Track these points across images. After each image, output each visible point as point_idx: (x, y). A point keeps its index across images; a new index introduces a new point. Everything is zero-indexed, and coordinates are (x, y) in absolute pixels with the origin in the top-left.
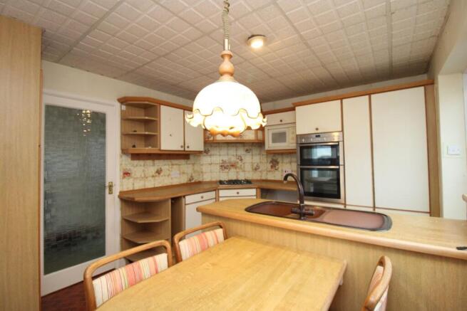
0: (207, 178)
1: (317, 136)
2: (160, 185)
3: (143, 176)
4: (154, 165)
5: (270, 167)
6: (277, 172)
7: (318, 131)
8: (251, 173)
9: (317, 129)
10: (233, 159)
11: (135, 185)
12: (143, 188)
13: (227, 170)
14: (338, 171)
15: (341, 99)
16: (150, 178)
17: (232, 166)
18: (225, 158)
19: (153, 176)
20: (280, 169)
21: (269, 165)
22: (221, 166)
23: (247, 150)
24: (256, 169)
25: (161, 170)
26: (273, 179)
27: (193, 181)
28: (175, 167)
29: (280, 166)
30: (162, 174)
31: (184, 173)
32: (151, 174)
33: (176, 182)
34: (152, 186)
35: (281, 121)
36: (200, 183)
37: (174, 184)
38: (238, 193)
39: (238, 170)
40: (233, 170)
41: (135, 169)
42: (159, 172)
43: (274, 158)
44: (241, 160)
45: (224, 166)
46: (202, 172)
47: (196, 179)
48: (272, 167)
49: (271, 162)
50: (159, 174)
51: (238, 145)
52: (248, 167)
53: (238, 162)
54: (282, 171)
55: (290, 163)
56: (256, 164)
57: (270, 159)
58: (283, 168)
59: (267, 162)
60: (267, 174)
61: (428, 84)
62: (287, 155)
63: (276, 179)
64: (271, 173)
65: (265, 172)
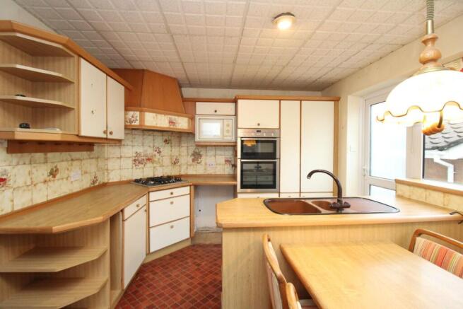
0: (114, 177)
1: (258, 131)
2: (56, 196)
3: (29, 183)
4: (46, 162)
5: (191, 161)
6: (199, 166)
7: (259, 127)
8: (170, 168)
9: (259, 125)
10: (150, 151)
11: (15, 202)
12: (30, 204)
13: (141, 166)
14: (274, 164)
15: (280, 100)
16: (41, 186)
17: (149, 159)
18: (140, 150)
19: (45, 182)
20: (203, 163)
21: (190, 159)
22: (135, 160)
23: (166, 141)
24: (175, 163)
25: (57, 170)
26: (194, 173)
27: (97, 184)
28: (75, 163)
29: (203, 159)
30: (58, 176)
31: (86, 173)
32: (42, 178)
33: (76, 187)
34: (44, 200)
35: (216, 111)
36: (104, 185)
37: (75, 191)
38: (172, 194)
39: (155, 165)
40: (149, 165)
41: (15, 171)
42: (53, 173)
43: (197, 151)
44: (159, 152)
45: (138, 161)
46: (107, 170)
47: (101, 180)
48: (193, 160)
49: (193, 155)
50: (54, 176)
51: (155, 133)
52: (167, 161)
53: (155, 155)
54: (206, 164)
55: (215, 156)
56: (175, 157)
57: (191, 152)
58: (207, 161)
59: (188, 155)
60: (187, 168)
61: (337, 100)
62: (211, 148)
63: (198, 173)
64: (192, 167)
65: (185, 167)
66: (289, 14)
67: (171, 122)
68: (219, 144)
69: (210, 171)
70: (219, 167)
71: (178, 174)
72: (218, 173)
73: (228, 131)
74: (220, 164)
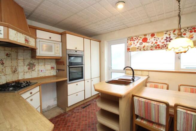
1: (76, 51)
6: (33, 72)
8: (11, 76)
9: (76, 48)
15: (84, 38)
20: (36, 70)
21: (26, 68)
23: (7, 55)
24: (14, 72)
29: (36, 68)
35: (50, 38)
43: (31, 62)
48: (29, 69)
49: (29, 65)
52: (8, 71)
54: (38, 71)
55: (44, 65)
56: (14, 67)
57: (27, 63)
58: (39, 68)
59: (24, 65)
60: (24, 74)
61: (100, 42)
62: (41, 60)
63: (33, 77)
64: (28, 73)
65: (22, 74)
66: (123, 2)
67: (26, 40)
68: (52, 58)
69: (42, 75)
70: (47, 72)
71: (17, 80)
72: (47, 75)
73: (58, 50)
74: (48, 70)
